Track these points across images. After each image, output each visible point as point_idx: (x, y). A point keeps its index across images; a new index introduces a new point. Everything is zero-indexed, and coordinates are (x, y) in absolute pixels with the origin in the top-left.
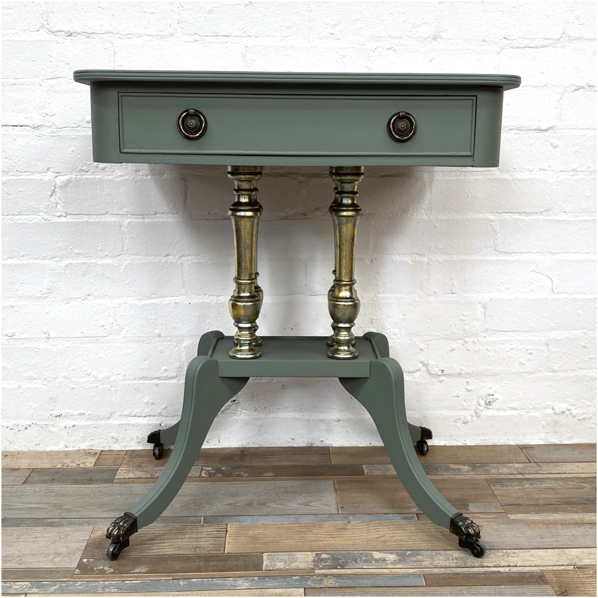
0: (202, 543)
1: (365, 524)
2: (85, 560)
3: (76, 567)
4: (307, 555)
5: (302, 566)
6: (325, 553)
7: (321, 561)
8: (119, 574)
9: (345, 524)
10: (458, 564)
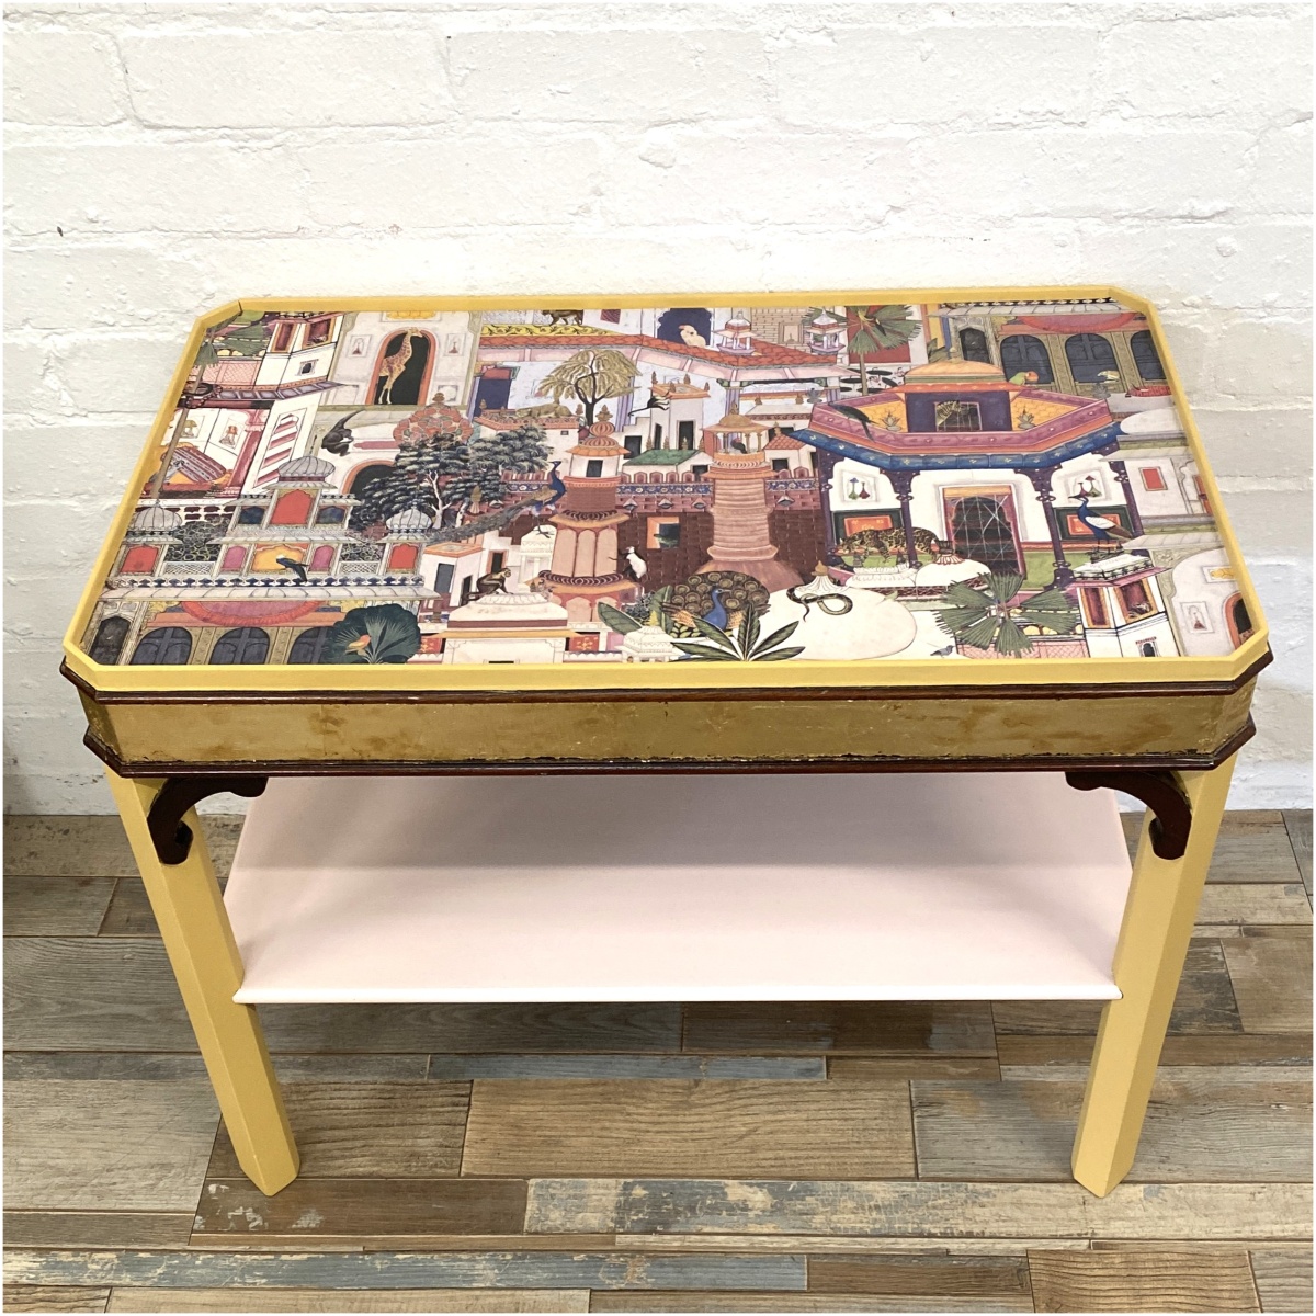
0: (421, 1142)
1: (727, 1088)
2: (212, 1188)
3: (195, 1208)
4: (607, 1188)
5: (593, 1220)
6: (640, 1183)
7: (630, 1210)
8: (270, 1231)
9: (689, 1088)
10: (877, 1226)
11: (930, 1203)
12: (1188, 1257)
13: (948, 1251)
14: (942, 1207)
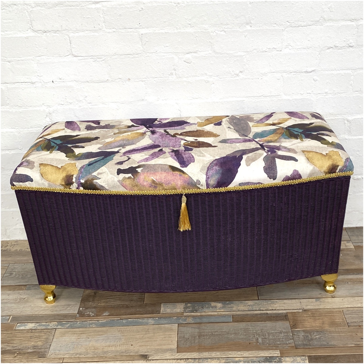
2: (81, 309)
3: (77, 313)
4: (181, 304)
7: (187, 308)
8: (96, 316)
10: (249, 309)
11: (262, 304)
12: (327, 312)
13: (267, 313)
14: (265, 305)
